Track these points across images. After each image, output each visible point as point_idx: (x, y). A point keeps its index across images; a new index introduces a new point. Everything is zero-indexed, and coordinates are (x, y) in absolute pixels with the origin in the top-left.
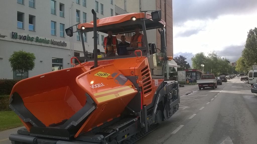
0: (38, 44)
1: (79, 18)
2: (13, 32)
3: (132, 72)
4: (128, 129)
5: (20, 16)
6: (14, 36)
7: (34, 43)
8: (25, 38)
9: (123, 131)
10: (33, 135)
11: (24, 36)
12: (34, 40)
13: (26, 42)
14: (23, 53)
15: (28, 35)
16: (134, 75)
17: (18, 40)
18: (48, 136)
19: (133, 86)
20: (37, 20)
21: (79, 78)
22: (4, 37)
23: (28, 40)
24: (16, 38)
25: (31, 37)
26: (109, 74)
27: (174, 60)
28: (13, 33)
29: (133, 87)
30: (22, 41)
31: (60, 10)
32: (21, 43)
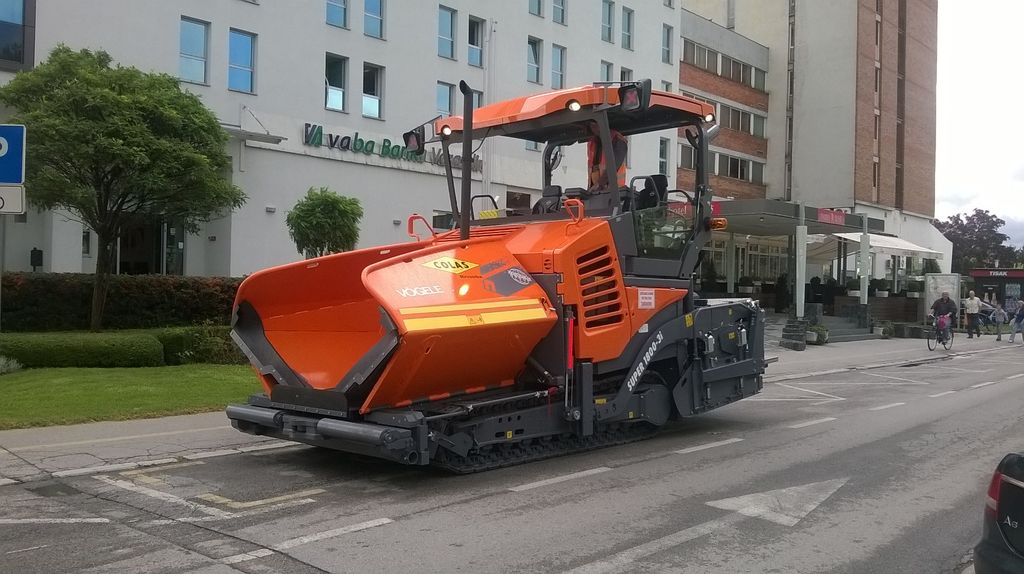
0: (388, 162)
1: (538, 69)
2: (308, 125)
3: (548, 261)
4: (519, 418)
5: (335, 70)
6: (312, 136)
7: (374, 159)
8: (345, 144)
9: (500, 420)
10: (277, 405)
11: (342, 136)
12: (375, 150)
13: (349, 156)
14: (329, 197)
15: (357, 134)
16: (551, 271)
17: (324, 151)
18: (305, 409)
19: (542, 301)
20: (389, 81)
21: (370, 271)
22: (278, 140)
23: (356, 151)
24: (319, 144)
25: (366, 140)
26: (472, 266)
27: (939, 226)
28: (310, 129)
29: (546, 305)
30: (337, 154)
31: (472, 40)
32: (333, 162)
